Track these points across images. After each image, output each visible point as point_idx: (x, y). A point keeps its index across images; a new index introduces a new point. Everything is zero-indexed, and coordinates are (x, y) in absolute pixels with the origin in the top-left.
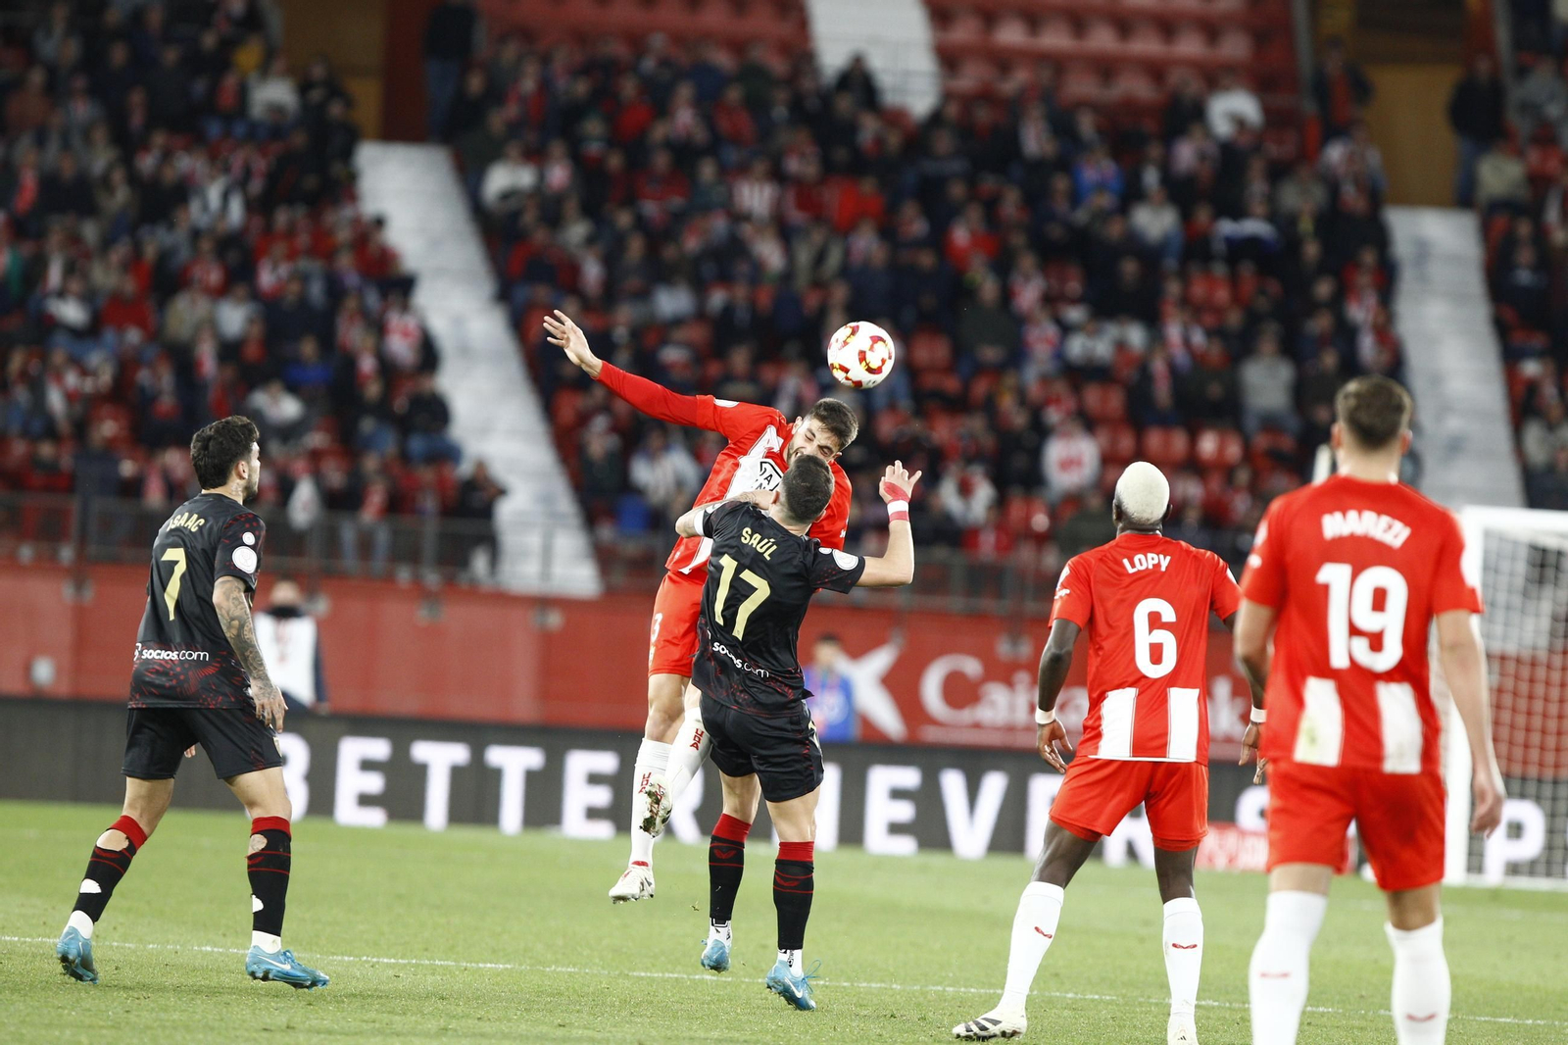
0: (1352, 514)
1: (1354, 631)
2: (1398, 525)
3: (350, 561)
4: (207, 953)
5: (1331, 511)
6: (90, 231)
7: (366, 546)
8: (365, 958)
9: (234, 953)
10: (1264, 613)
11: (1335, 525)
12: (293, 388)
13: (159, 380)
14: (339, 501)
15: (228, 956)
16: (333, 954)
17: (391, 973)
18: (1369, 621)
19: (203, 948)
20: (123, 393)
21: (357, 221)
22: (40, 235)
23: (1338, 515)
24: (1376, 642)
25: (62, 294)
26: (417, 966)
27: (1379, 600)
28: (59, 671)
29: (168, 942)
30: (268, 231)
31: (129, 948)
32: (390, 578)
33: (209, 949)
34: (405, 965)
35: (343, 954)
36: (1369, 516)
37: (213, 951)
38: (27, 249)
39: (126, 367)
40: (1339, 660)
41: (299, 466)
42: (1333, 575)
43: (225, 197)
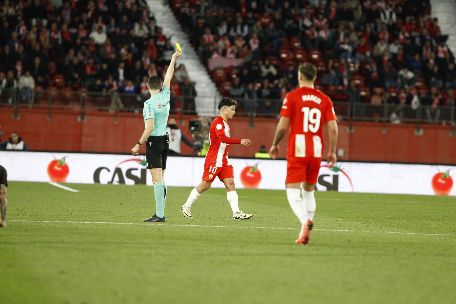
0: (309, 96)
1: (309, 123)
2: (319, 99)
3: (430, 119)
4: (390, 234)
5: (304, 95)
6: (352, 25)
7: (433, 115)
8: (436, 234)
9: (398, 234)
10: (288, 119)
11: (306, 98)
12: (411, 70)
13: (373, 68)
14: (425, 102)
15: (396, 234)
16: (427, 233)
17: (444, 238)
18: (312, 121)
19: (389, 232)
20: (362, 72)
21: (429, 20)
22: (337, 27)
23: (305, 96)
24: (314, 125)
25: (343, 43)
26: (451, 236)
27: (315, 116)
28: (345, 153)
29: (379, 231)
30: (404, 23)
31: (368, 232)
32: (440, 124)
33: (391, 232)
34: (448, 236)
35: (430, 233)
36: (312, 96)
37: (392, 233)
38: (334, 30)
39: (363, 64)
40: (306, 130)
41: (413, 92)
42: (305, 110)
43: (391, 14)
